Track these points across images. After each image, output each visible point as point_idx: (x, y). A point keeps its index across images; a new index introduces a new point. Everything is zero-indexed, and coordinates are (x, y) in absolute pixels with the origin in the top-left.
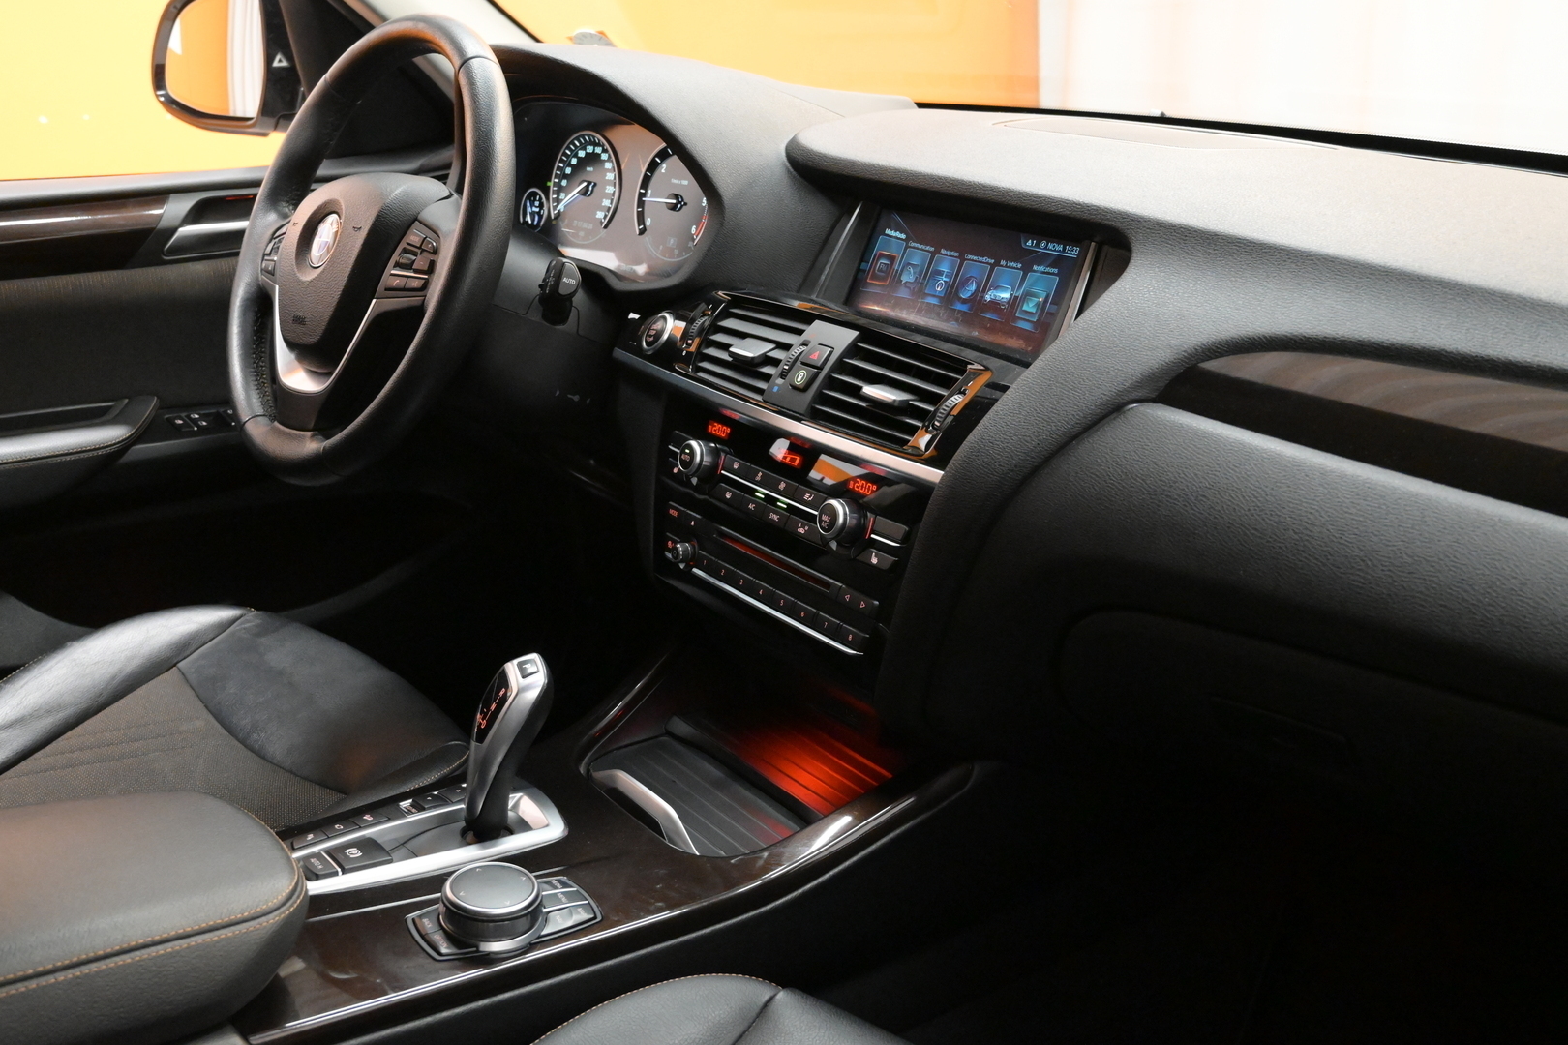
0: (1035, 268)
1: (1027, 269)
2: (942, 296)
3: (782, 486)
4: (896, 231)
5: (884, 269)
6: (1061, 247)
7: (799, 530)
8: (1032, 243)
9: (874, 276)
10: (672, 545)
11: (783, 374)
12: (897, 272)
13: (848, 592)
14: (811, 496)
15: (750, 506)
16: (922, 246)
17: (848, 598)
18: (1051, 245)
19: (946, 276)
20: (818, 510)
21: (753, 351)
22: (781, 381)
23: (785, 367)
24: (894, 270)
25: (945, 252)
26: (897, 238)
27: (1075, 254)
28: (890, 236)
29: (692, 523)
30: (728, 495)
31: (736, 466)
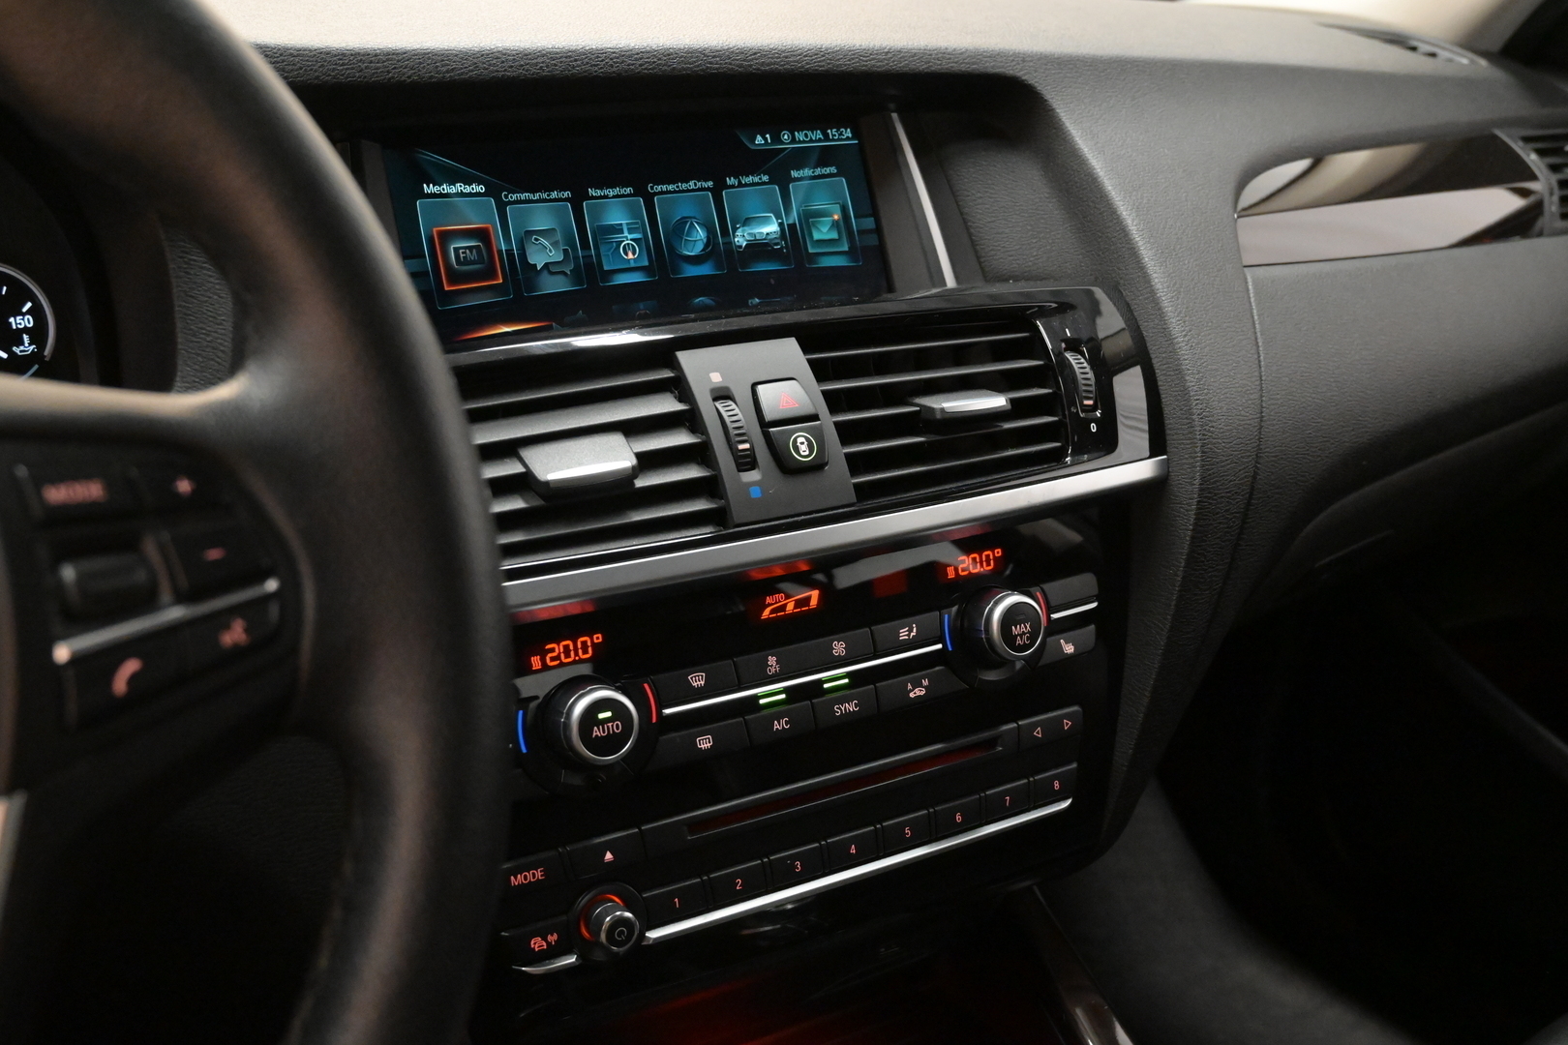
0: (794, 174)
1: (782, 180)
2: (646, 263)
3: (839, 648)
4: (453, 183)
5: (474, 256)
6: (819, 135)
7: (912, 695)
8: (765, 139)
9: (455, 277)
10: (553, 938)
11: (747, 462)
12: (510, 252)
13: (1035, 725)
14: (910, 631)
15: (776, 726)
16: (537, 196)
17: (1038, 733)
18: (800, 136)
19: (630, 231)
20: (940, 640)
21: (610, 457)
22: (752, 476)
23: (741, 447)
24: (500, 252)
25: (599, 193)
26: (462, 194)
27: (848, 138)
28: (441, 196)
29: (609, 856)
30: (705, 743)
31: (698, 680)
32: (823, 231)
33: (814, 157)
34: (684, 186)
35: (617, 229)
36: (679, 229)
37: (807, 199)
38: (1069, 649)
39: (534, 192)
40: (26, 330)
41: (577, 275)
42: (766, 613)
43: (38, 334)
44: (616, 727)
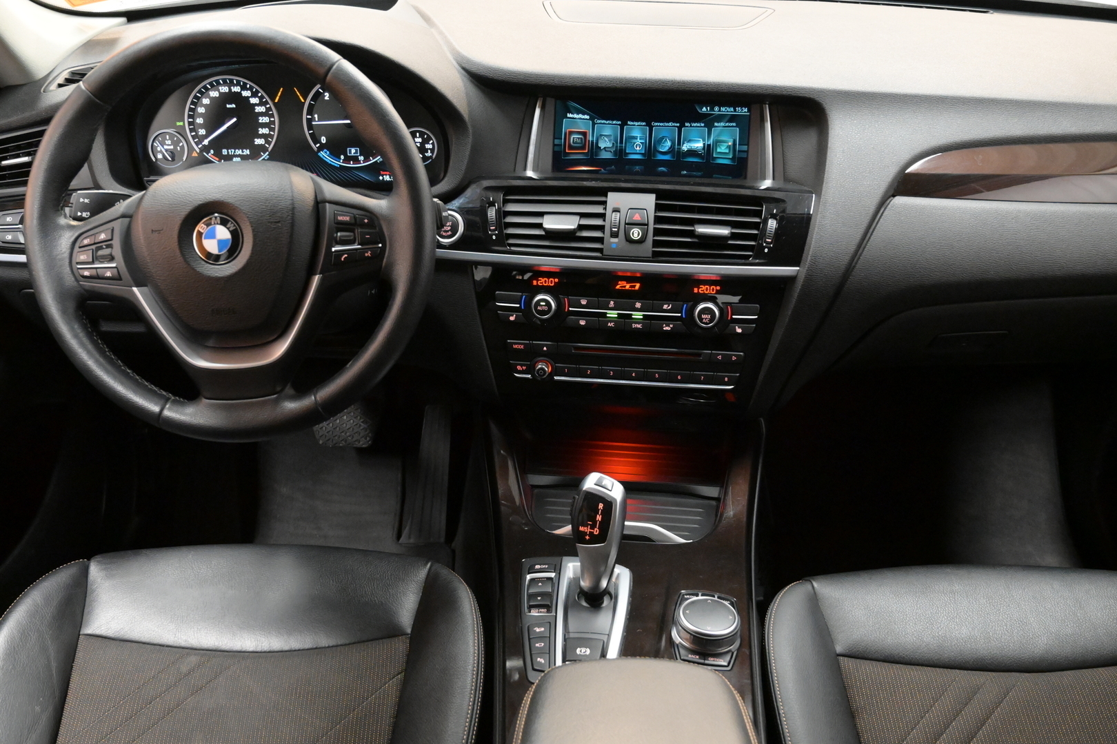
0: (716, 124)
1: (710, 126)
2: (643, 152)
3: (638, 305)
4: (578, 114)
5: (579, 141)
6: (732, 109)
7: (664, 329)
8: (707, 109)
9: (571, 147)
10: (524, 368)
11: (614, 235)
12: (593, 142)
13: (719, 354)
14: (669, 306)
15: (609, 324)
16: (608, 122)
17: (720, 357)
18: (723, 109)
19: (640, 139)
20: (681, 312)
21: (568, 224)
22: (615, 240)
23: (613, 229)
24: (589, 141)
25: (632, 123)
26: (581, 119)
27: (745, 112)
28: (573, 118)
29: (545, 348)
30: (582, 323)
31: (584, 302)
32: (722, 149)
33: (727, 119)
34: (667, 124)
35: (635, 138)
36: (660, 141)
37: (718, 135)
38: (739, 330)
39: (607, 120)
40: (430, 149)
41: (615, 153)
42: (618, 287)
43: (432, 151)
44: (546, 308)
